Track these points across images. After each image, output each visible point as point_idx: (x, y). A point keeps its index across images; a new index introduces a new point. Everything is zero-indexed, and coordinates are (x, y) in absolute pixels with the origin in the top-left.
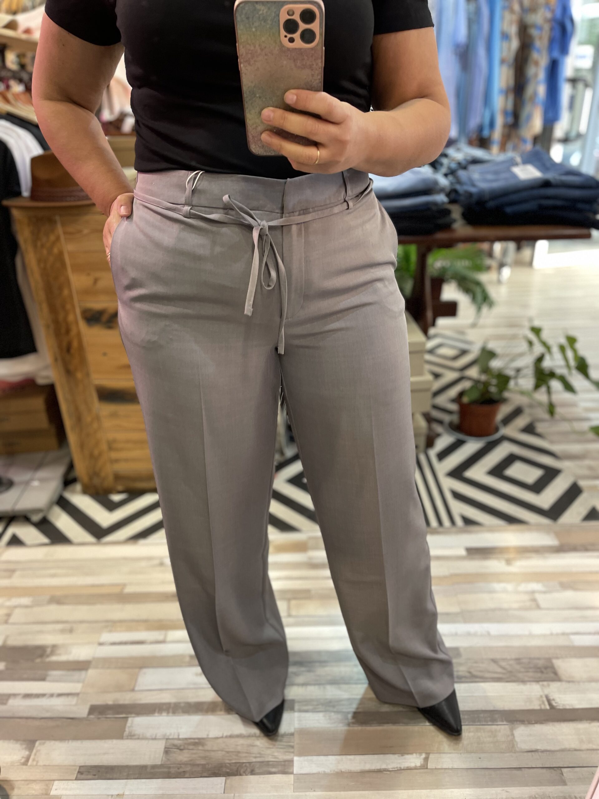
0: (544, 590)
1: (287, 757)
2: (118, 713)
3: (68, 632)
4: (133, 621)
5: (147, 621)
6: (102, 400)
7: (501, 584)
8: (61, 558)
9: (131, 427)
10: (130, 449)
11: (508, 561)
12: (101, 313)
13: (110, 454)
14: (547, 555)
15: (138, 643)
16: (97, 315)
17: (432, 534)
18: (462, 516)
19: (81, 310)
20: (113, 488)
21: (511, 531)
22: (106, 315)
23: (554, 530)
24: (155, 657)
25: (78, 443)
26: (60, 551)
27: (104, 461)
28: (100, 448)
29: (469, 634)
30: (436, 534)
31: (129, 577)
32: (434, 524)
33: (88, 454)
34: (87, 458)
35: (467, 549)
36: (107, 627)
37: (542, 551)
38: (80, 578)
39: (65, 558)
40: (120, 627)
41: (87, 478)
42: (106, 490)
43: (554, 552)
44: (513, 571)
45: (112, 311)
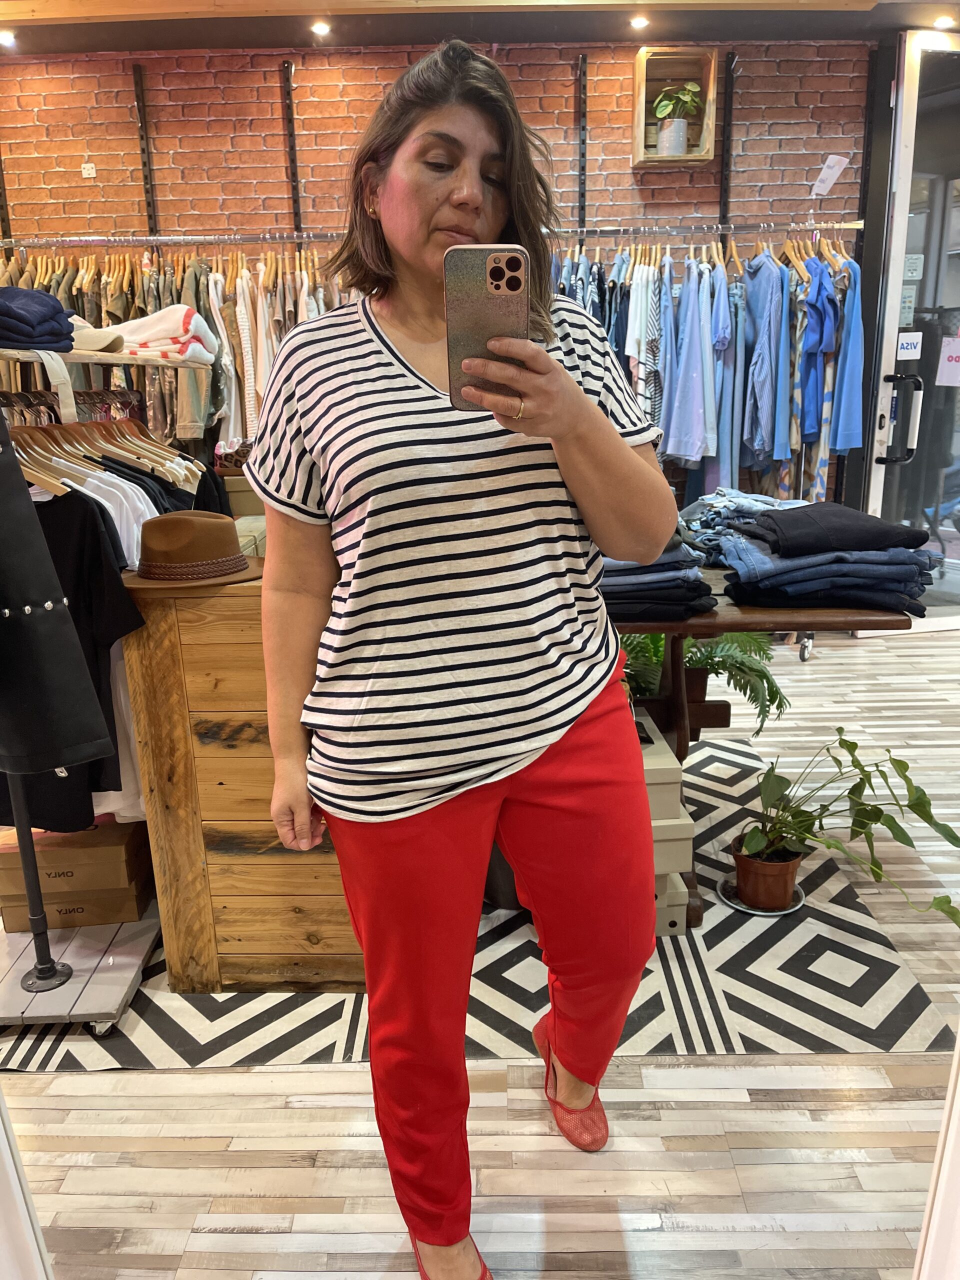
0: (869, 1160)
3: (146, 1210)
4: (243, 1196)
5: (264, 1197)
6: (211, 849)
7: (803, 1151)
8: (136, 1092)
9: (250, 890)
10: (245, 921)
11: (815, 1114)
12: (220, 726)
13: (217, 929)
14: (873, 1104)
15: (250, 1231)
16: (215, 729)
17: (697, 1066)
18: (742, 1037)
19: (193, 723)
20: (217, 982)
21: (818, 1063)
22: (228, 730)
23: (885, 1063)
24: (276, 1254)
25: (171, 912)
26: (135, 1080)
27: (206, 940)
28: (203, 921)
29: (753, 1230)
30: (703, 1065)
31: (238, 1125)
32: (701, 1049)
33: (184, 929)
34: (182, 935)
35: (751, 1092)
36: (204, 1204)
37: (865, 1099)
38: (165, 1126)
39: (142, 1092)
40: (225, 1205)
41: (179, 965)
42: (207, 985)
43: (884, 1100)
44: (822, 1130)
45: (236, 724)
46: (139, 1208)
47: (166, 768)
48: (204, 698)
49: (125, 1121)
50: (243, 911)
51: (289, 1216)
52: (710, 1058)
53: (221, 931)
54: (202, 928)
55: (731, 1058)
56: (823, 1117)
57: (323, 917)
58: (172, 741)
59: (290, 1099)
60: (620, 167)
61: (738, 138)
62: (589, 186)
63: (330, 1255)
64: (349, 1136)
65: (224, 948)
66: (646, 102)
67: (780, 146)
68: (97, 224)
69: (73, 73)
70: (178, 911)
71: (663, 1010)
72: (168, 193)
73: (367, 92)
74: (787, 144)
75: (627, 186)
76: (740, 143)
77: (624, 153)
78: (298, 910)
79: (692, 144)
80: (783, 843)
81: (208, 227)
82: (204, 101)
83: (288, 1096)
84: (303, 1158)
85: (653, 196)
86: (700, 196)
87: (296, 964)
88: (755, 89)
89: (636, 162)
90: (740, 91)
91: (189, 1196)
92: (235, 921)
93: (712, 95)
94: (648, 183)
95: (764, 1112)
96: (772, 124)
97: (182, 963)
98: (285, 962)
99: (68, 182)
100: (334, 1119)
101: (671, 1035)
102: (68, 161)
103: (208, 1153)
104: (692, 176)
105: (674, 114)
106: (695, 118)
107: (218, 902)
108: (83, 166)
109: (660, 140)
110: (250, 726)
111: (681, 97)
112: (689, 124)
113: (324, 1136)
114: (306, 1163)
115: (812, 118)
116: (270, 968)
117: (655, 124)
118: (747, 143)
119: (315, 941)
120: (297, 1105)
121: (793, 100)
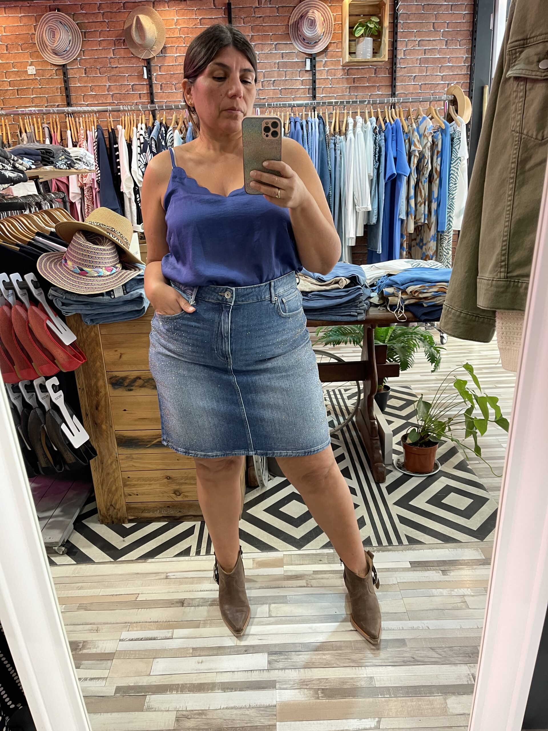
0: (472, 594)
1: (271, 723)
2: (138, 693)
3: (95, 631)
4: (146, 622)
5: (157, 622)
6: (121, 446)
7: (438, 590)
8: (85, 575)
9: (142, 467)
10: (141, 485)
11: (444, 572)
12: (124, 379)
13: (125, 489)
14: (475, 567)
15: (151, 639)
16: (121, 381)
17: (383, 551)
18: (407, 537)
19: (109, 377)
20: (126, 518)
21: (447, 548)
22: (128, 381)
23: (481, 547)
24: (165, 650)
25: (99, 481)
26: (85, 569)
27: (119, 496)
28: (117, 485)
29: (413, 629)
30: (387, 551)
31: (141, 588)
32: (385, 542)
33: (107, 490)
34: (106, 493)
35: (411, 563)
36: (126, 627)
37: (471, 564)
38: (102, 590)
39: (88, 574)
40: (136, 627)
41: (105, 509)
42: (120, 520)
43: (480, 565)
44: (448, 580)
45: (132, 377)
46: (91, 630)
47: (95, 402)
48: (114, 364)
49: (81, 588)
50: (139, 479)
51: (171, 630)
52: (390, 547)
53: (127, 490)
54: (117, 490)
55: (400, 547)
56: (448, 574)
57: (183, 481)
58: (97, 387)
59: (168, 574)
60: (335, 66)
61: (401, 48)
62: (318, 76)
63: (194, 649)
64: (201, 591)
65: (130, 499)
66: (350, 28)
67: (425, 53)
68: (37, 101)
69: (20, 13)
70: (103, 480)
71: (365, 524)
72: (77, 82)
73: (191, 23)
74: (429, 52)
75: (339, 76)
76: (403, 51)
77: (337, 57)
78: (168, 478)
79: (376, 52)
80: (428, 438)
81: (100, 102)
82: (97, 29)
83: (167, 573)
84: (177, 602)
85: (354, 82)
86: (381, 82)
87: (168, 507)
88: (411, 20)
89: (344, 63)
90: (402, 22)
91: (117, 623)
92: (134, 485)
93: (386, 23)
94: (351, 74)
95: (418, 572)
96: (420, 40)
97: (106, 508)
98: (162, 506)
99: (19, 77)
100: (192, 583)
101: (369, 537)
102: (19, 65)
103: (126, 602)
104: (375, 70)
105: (365, 35)
106: (377, 36)
107: (126, 475)
108: (28, 67)
109: (358, 50)
110: (140, 378)
111: (369, 25)
112: (374, 40)
113: (187, 591)
114: (179, 605)
115: (442, 37)
116: (154, 509)
117: (355, 40)
118: (407, 51)
119: (178, 494)
120: (172, 577)
121: (432, 26)
